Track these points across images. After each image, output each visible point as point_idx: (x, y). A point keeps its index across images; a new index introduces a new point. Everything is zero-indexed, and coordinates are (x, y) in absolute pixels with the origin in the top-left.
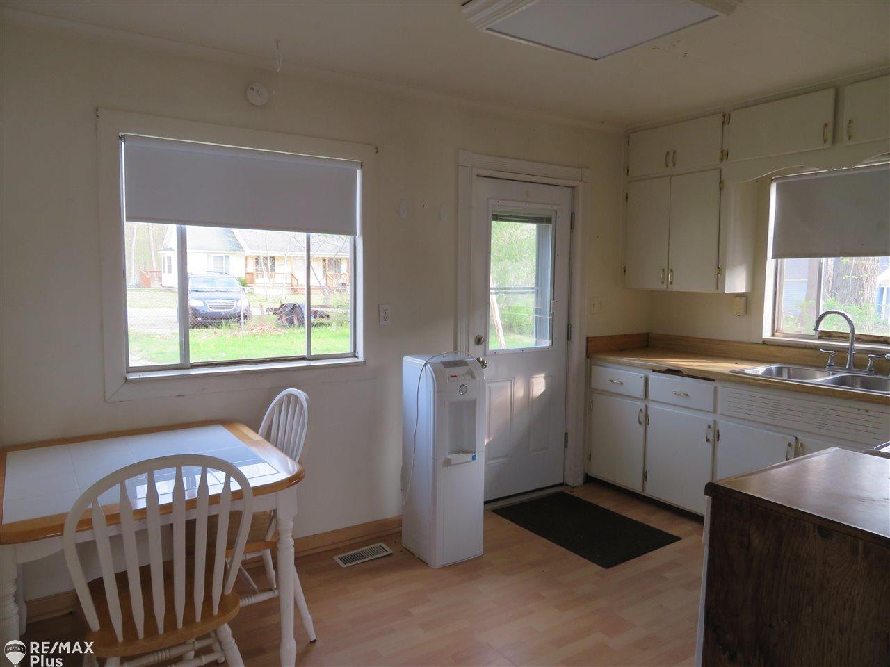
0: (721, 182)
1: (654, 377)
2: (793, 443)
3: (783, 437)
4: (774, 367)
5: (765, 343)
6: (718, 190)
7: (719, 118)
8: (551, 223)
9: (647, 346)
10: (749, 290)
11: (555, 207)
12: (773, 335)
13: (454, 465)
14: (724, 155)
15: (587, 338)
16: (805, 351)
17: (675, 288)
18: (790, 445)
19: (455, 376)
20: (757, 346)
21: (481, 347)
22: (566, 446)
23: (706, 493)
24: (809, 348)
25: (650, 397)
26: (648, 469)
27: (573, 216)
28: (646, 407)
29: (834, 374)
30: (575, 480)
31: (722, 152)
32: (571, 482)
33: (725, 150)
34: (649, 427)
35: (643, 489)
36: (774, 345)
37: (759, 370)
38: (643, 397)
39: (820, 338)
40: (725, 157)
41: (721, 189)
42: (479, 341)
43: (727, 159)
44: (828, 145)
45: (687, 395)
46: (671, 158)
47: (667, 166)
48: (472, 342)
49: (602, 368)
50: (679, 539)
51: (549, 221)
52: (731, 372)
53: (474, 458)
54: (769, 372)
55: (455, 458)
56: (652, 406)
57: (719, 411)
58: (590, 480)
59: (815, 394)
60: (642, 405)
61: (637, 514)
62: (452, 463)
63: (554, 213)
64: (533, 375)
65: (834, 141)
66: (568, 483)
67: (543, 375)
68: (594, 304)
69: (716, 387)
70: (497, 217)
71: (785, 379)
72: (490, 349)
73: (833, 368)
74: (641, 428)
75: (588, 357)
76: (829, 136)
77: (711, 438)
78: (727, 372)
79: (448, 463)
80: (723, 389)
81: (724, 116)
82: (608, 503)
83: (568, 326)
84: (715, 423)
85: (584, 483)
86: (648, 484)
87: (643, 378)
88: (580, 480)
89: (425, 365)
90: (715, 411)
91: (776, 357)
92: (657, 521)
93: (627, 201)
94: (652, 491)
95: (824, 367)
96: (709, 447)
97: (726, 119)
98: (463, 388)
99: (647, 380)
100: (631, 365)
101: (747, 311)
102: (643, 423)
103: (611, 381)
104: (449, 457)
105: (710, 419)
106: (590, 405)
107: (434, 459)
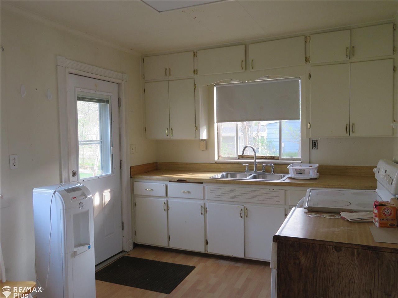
0: (195, 85)
1: (170, 185)
2: (243, 209)
3: (238, 207)
4: (224, 173)
5: (216, 163)
6: (194, 89)
7: (192, 53)
8: (109, 103)
9: (157, 169)
10: (208, 138)
11: (111, 94)
12: (218, 159)
13: (78, 254)
14: (196, 72)
15: (130, 167)
16: (234, 165)
17: (173, 138)
18: (241, 210)
19: (75, 198)
20: (213, 164)
21: (75, 177)
22: (123, 229)
23: (274, 241)
24: (236, 164)
25: (169, 195)
26: (170, 234)
27: (119, 99)
28: (167, 201)
29: (250, 175)
30: (128, 247)
31: (194, 70)
32: (127, 249)
33: (196, 70)
34: (170, 211)
35: (168, 245)
36: (220, 163)
37: (219, 176)
38: (165, 196)
39: (239, 159)
40: (196, 73)
41: (195, 89)
42: (74, 174)
43: (197, 73)
44: (244, 70)
45: (189, 192)
46: (168, 72)
47: (166, 75)
48: (71, 175)
49: (139, 183)
50: (195, 267)
51: (107, 102)
52: (210, 178)
53: (89, 247)
54: (223, 176)
55: (79, 250)
56: (170, 200)
57: (206, 198)
58: (136, 246)
59: (251, 184)
60: (165, 200)
61: (168, 259)
62: (77, 254)
63: (110, 98)
64: (104, 191)
65: (246, 69)
66: (125, 250)
67: (109, 190)
68: (132, 148)
69: (204, 187)
70: (80, 99)
71: (229, 178)
72: (80, 178)
73: (248, 172)
74: (165, 213)
75: (131, 178)
76: (244, 66)
77: (203, 212)
78: (208, 178)
79: (74, 254)
80: (207, 187)
81: (194, 53)
82: (150, 256)
83: (120, 161)
84: (204, 204)
85: (134, 248)
86: (171, 242)
87: (165, 186)
88: (131, 247)
89: (54, 193)
90: (204, 199)
91: (222, 169)
92: (180, 260)
93: (144, 93)
94: (173, 245)
95: (245, 172)
96: (203, 216)
97: (195, 54)
98: (81, 204)
99: (167, 187)
100: (157, 180)
101: (207, 148)
102: (166, 210)
103: (146, 189)
104: (75, 250)
105: (201, 202)
106: (134, 204)
107: (65, 254)
